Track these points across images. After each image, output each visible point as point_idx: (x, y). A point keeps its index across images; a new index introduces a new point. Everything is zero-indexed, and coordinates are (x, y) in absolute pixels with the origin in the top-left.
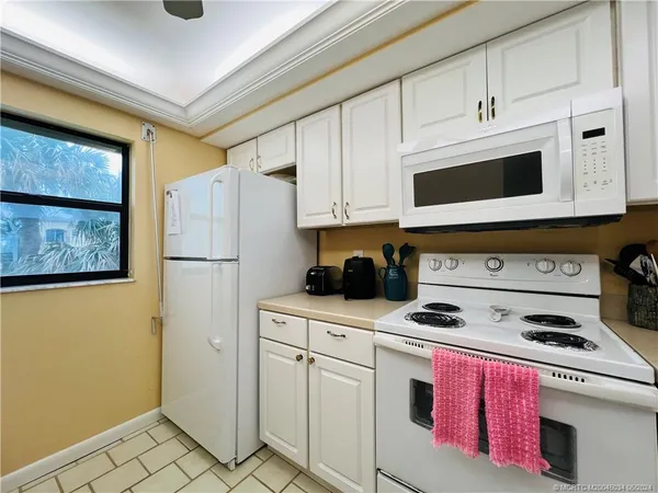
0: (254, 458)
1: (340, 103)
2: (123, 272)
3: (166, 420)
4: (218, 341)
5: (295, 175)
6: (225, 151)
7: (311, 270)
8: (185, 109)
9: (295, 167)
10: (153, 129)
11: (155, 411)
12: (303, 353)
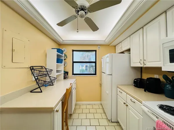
0: (116, 123)
1: (143, 27)
2: (95, 74)
3: (101, 104)
4: (107, 92)
5: (130, 51)
6: (115, 46)
7: (135, 79)
8: (105, 41)
9: (130, 49)
10: (100, 47)
11: (100, 102)
12: (126, 102)
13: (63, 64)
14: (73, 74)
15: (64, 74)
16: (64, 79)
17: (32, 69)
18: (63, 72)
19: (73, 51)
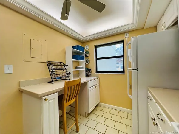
4: (131, 96)
6: (156, 27)
13: (85, 61)
14: (97, 72)
15: (86, 71)
16: (86, 76)
17: (49, 63)
18: (85, 69)
19: (96, 47)
